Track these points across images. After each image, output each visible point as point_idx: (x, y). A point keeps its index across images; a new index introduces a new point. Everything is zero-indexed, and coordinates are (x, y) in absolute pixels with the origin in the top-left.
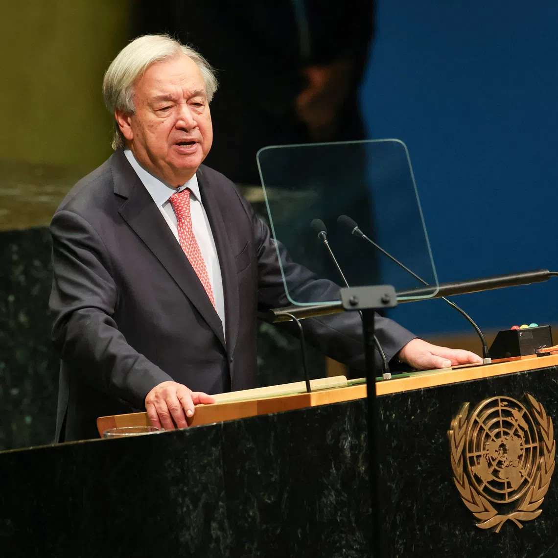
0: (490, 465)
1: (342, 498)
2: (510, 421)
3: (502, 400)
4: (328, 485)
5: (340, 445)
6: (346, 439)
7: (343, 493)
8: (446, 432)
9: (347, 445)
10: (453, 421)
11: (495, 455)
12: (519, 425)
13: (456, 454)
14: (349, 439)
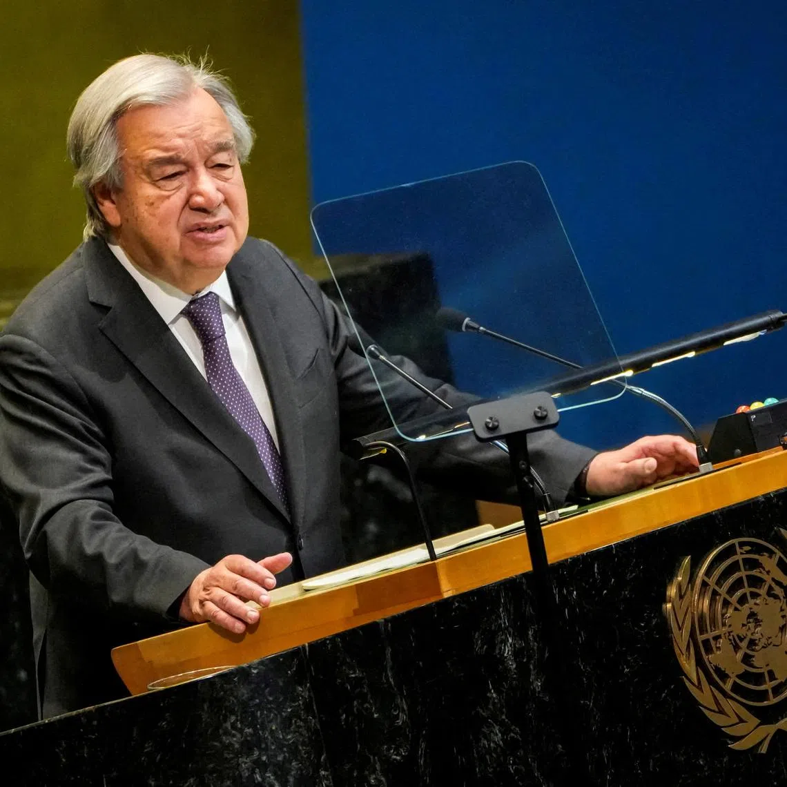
0: (737, 648)
1: (512, 734)
2: (759, 575)
3: (742, 544)
4: (488, 718)
5: (497, 651)
6: (505, 642)
7: (513, 727)
8: (661, 607)
9: (507, 651)
10: (669, 588)
11: (742, 632)
12: (773, 580)
13: (681, 639)
14: (510, 641)
